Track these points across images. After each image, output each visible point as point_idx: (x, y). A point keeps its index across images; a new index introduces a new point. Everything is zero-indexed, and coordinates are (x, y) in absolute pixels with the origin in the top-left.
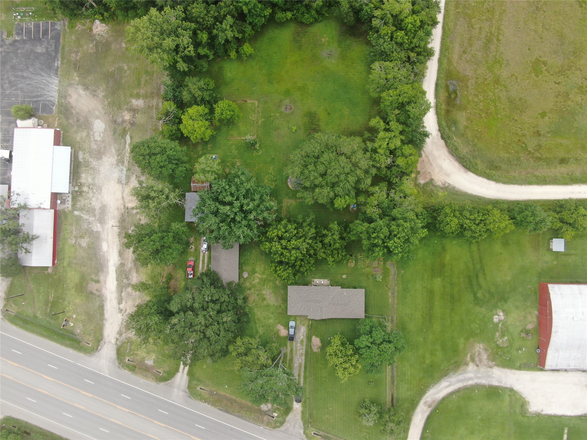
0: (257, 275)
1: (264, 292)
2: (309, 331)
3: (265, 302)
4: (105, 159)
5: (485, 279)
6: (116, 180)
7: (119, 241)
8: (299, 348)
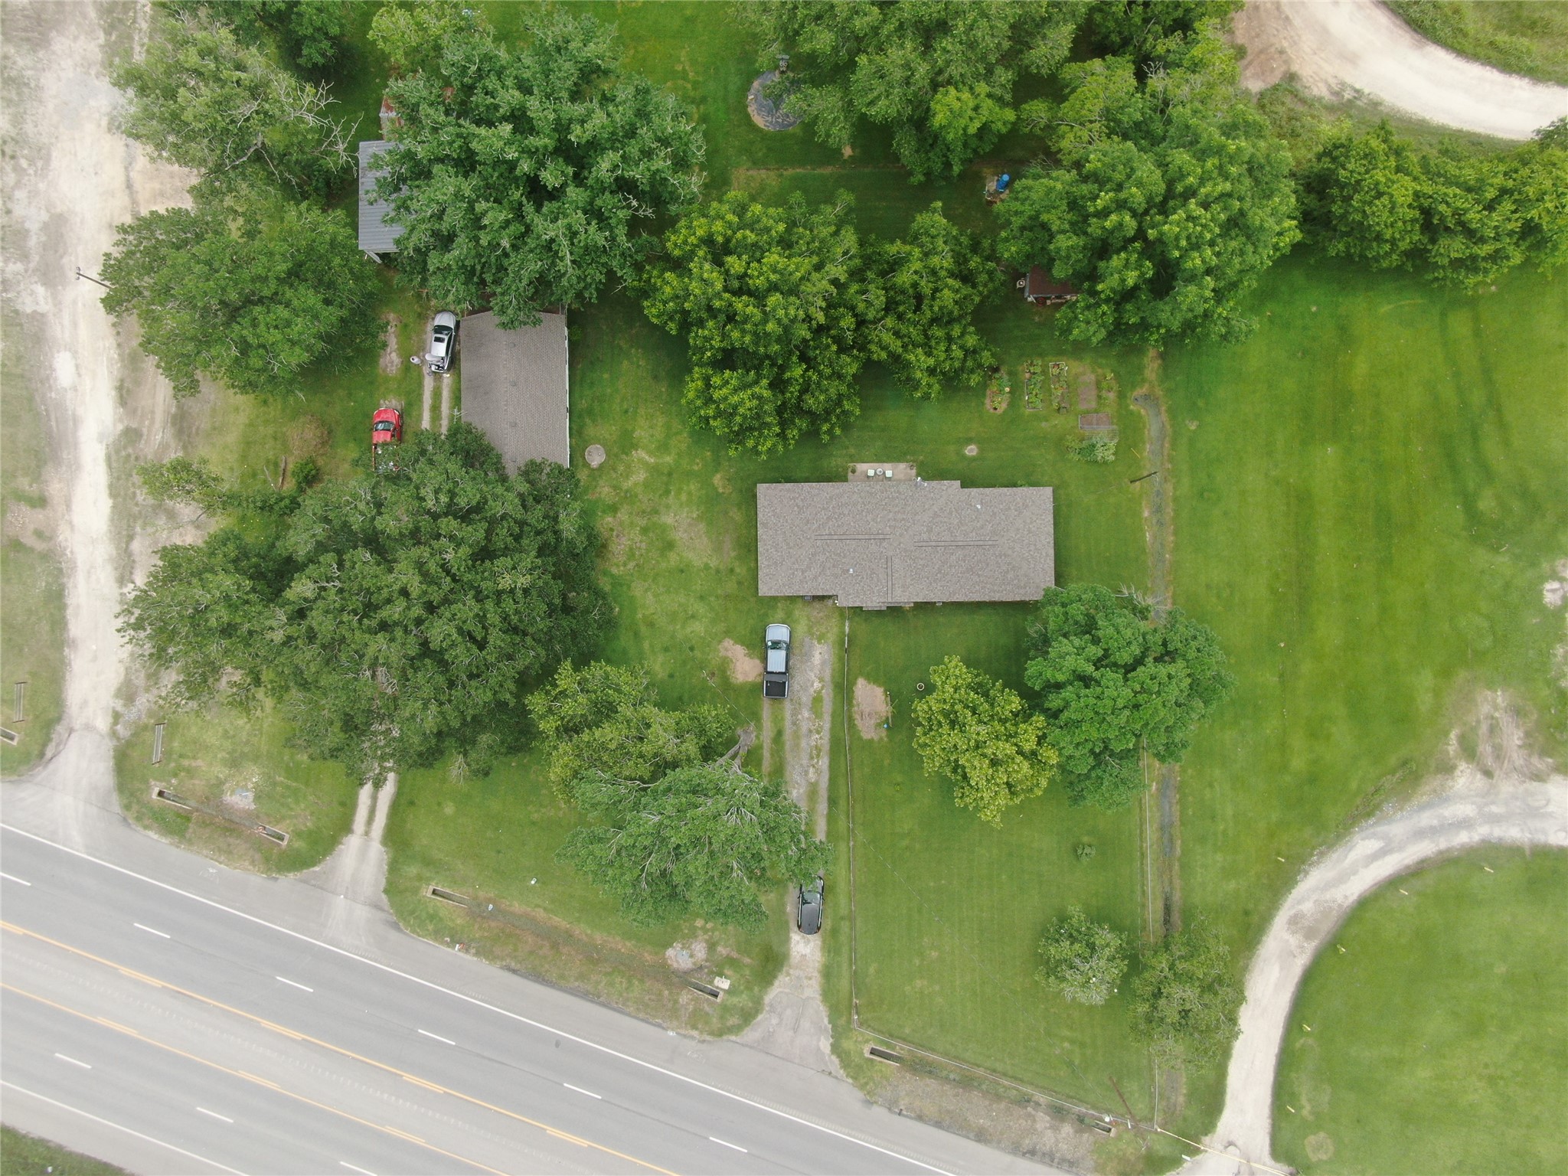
0: (642, 454)
1: (668, 519)
2: (841, 659)
3: (673, 557)
4: (60, 44)
5: (1506, 443)
6: (104, 122)
7: (119, 345)
8: (804, 727)
